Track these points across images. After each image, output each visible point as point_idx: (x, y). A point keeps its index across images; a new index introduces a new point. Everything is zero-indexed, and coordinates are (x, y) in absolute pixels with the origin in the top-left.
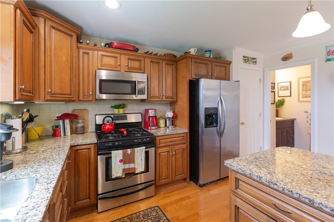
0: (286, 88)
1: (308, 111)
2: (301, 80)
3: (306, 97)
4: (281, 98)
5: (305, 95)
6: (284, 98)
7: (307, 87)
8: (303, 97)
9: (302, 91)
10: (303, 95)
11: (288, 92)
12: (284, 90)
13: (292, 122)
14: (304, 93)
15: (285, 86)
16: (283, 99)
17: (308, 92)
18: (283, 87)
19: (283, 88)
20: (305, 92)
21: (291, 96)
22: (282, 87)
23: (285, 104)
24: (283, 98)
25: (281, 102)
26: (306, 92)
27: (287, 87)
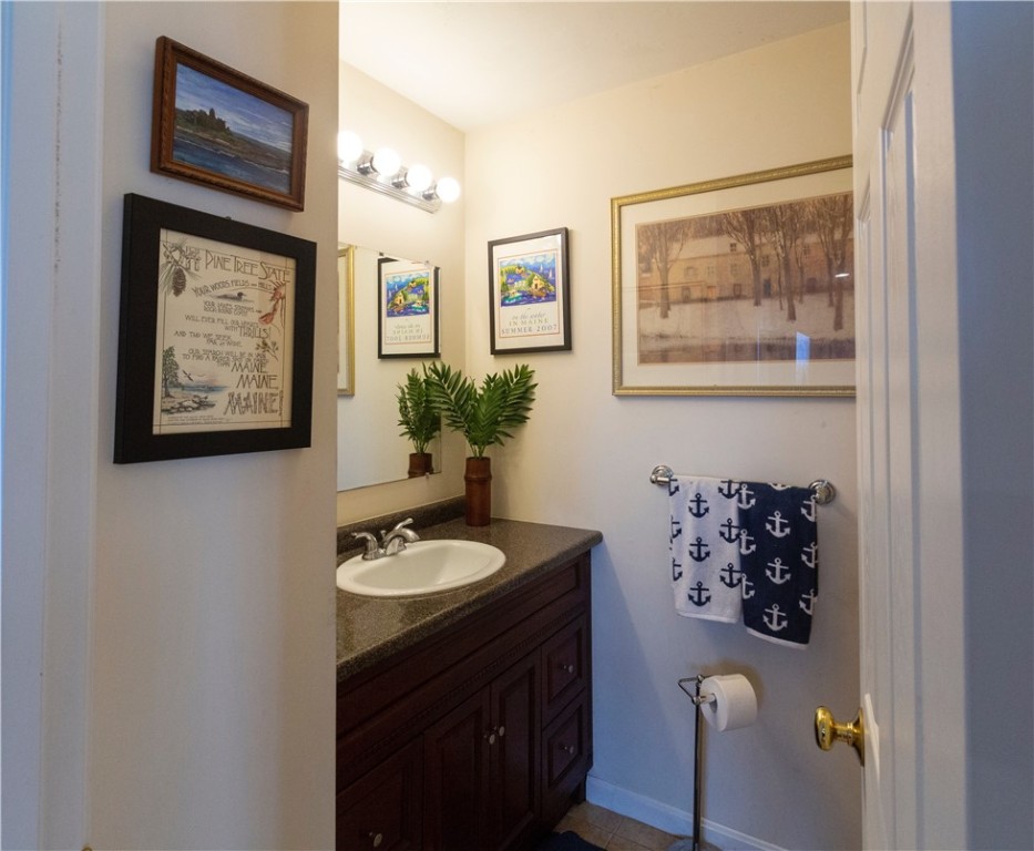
0: (538, 282)
1: (682, 478)
2: (635, 217)
3: (664, 357)
4: (509, 365)
5: (662, 337)
6: (532, 363)
7: (667, 270)
8: (645, 358)
9: (641, 307)
10: (642, 337)
11: (553, 310)
12: (528, 298)
13: (577, 566)
14: (655, 322)
15: (536, 270)
16: (524, 375)
17: (674, 311)
18: (519, 277)
19: (522, 284)
20: (656, 312)
21: (567, 346)
22: (513, 275)
23: (538, 412)
24: (521, 361)
25: (505, 395)
26: (665, 315)
27: (545, 277)
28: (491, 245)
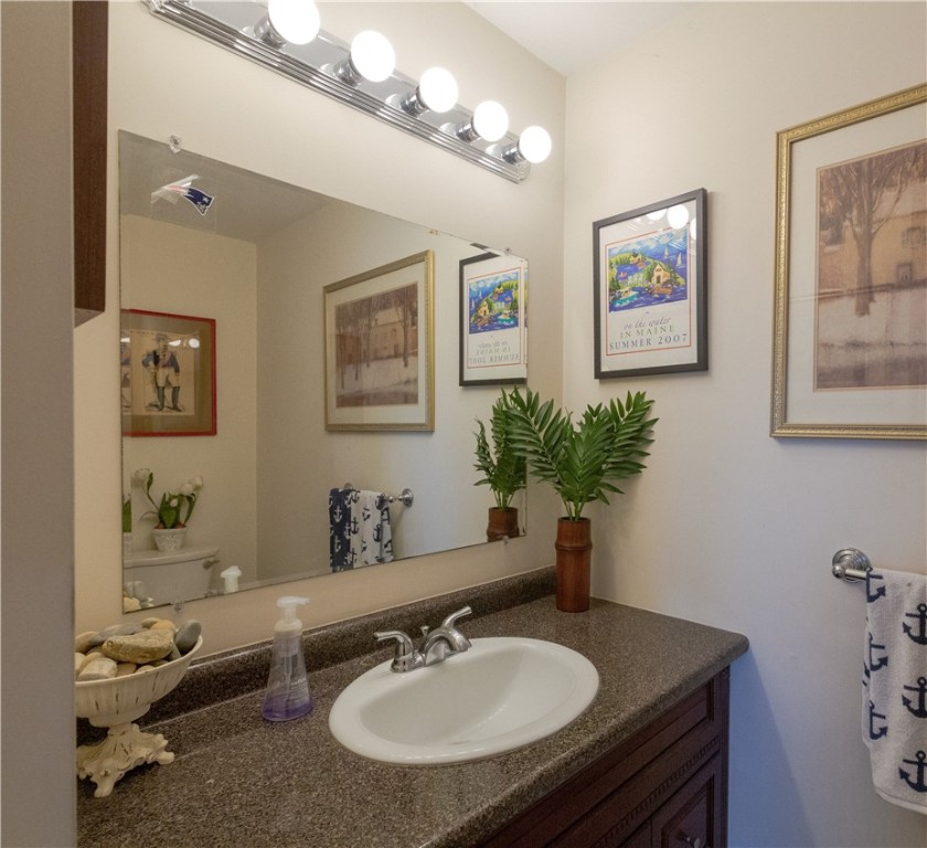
0: (661, 273)
2: (815, 157)
3: (859, 377)
4: (620, 392)
5: (855, 345)
6: (651, 389)
7: (870, 237)
8: (826, 379)
9: (822, 298)
10: (823, 347)
11: (682, 314)
12: (646, 297)
14: (844, 321)
15: (658, 256)
16: (639, 406)
17: (881, 303)
18: (635, 269)
19: (638, 279)
20: (848, 305)
21: (702, 366)
22: (625, 267)
23: (659, 458)
24: (635, 388)
26: (863, 310)
27: (671, 265)
28: (598, 226)
